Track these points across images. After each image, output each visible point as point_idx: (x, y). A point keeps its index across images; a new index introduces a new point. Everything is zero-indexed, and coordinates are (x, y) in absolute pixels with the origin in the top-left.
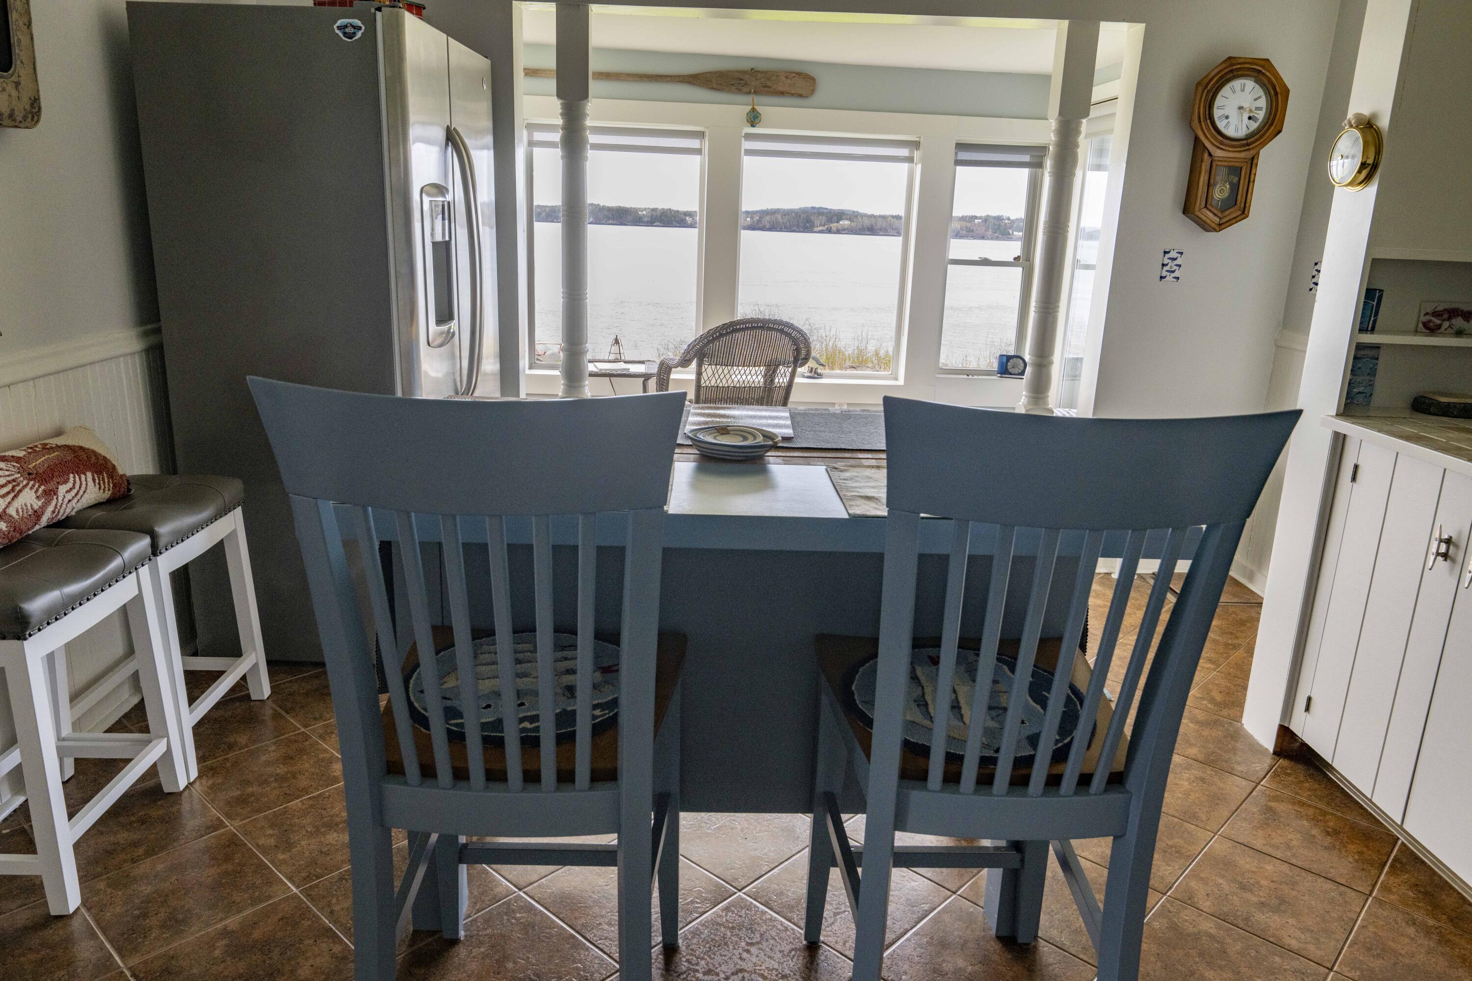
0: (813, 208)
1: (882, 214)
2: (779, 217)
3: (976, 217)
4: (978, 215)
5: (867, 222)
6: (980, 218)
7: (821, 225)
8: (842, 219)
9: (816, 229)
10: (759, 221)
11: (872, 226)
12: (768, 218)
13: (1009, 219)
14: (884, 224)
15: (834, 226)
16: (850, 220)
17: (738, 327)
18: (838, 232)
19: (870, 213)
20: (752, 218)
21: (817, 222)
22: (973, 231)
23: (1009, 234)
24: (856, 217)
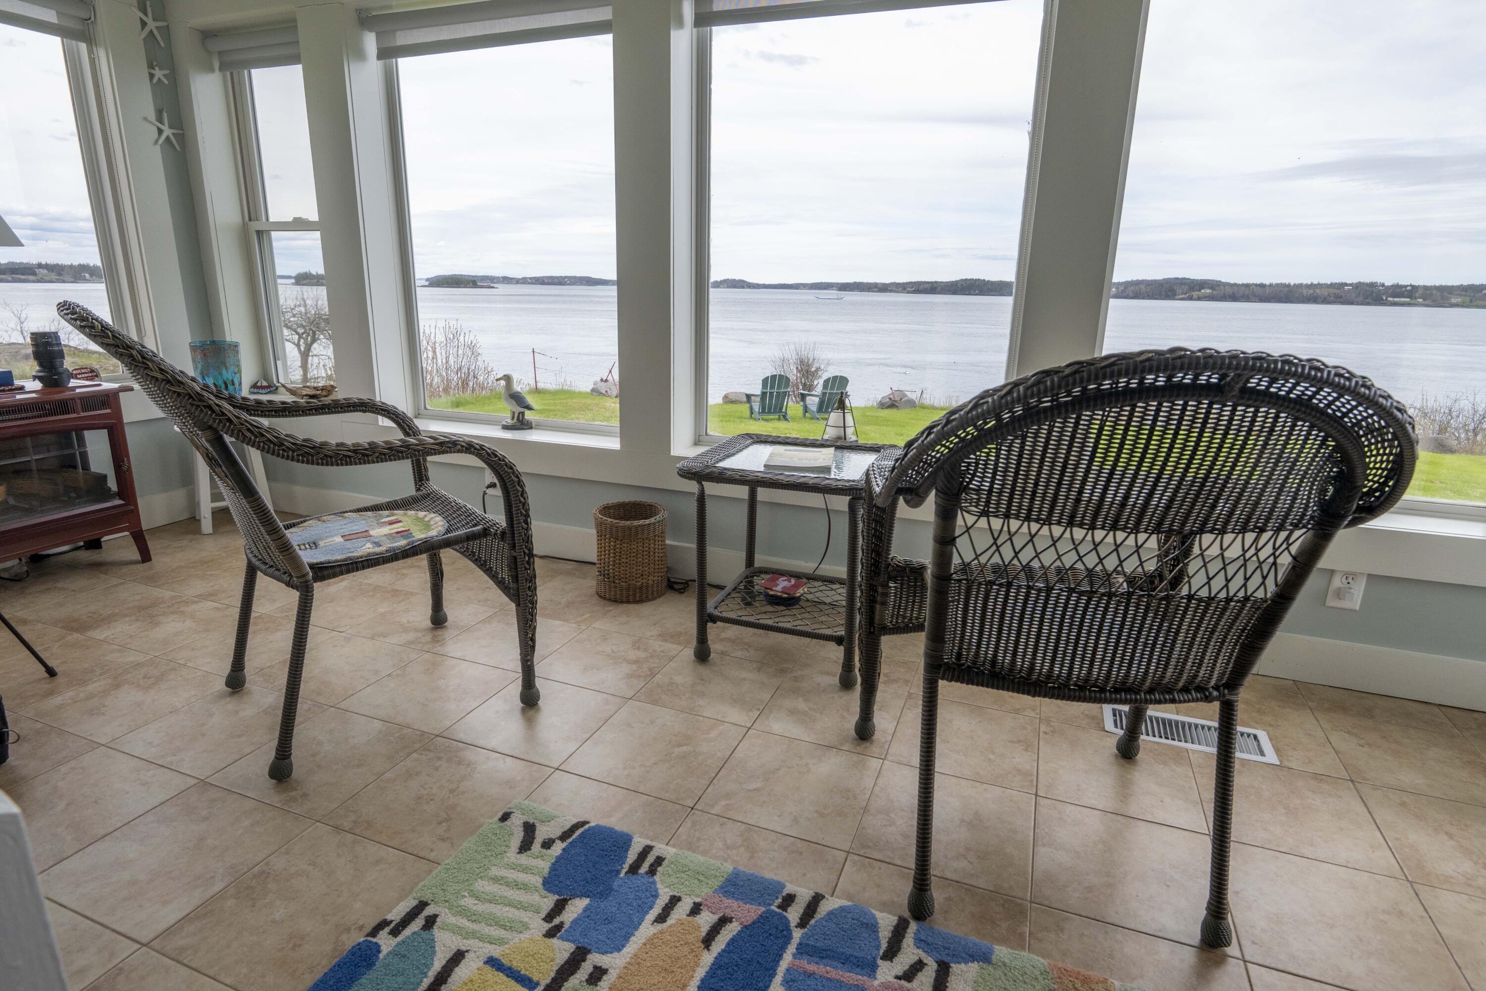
0: (1177, 279)
1: (1245, 282)
2: (1143, 287)
3: (1346, 284)
4: (1349, 282)
5: (1229, 290)
6: (1351, 285)
7: (1182, 294)
8: (1203, 288)
9: (1177, 297)
10: (1123, 291)
11: (1234, 294)
12: (1132, 288)
13: (1383, 285)
14: (1247, 292)
15: (1195, 294)
16: (1212, 288)
17: (1106, 385)
18: (1199, 299)
19: (1232, 282)
20: (1117, 288)
21: (1179, 291)
22: (1341, 297)
23: (1382, 299)
24: (1219, 286)
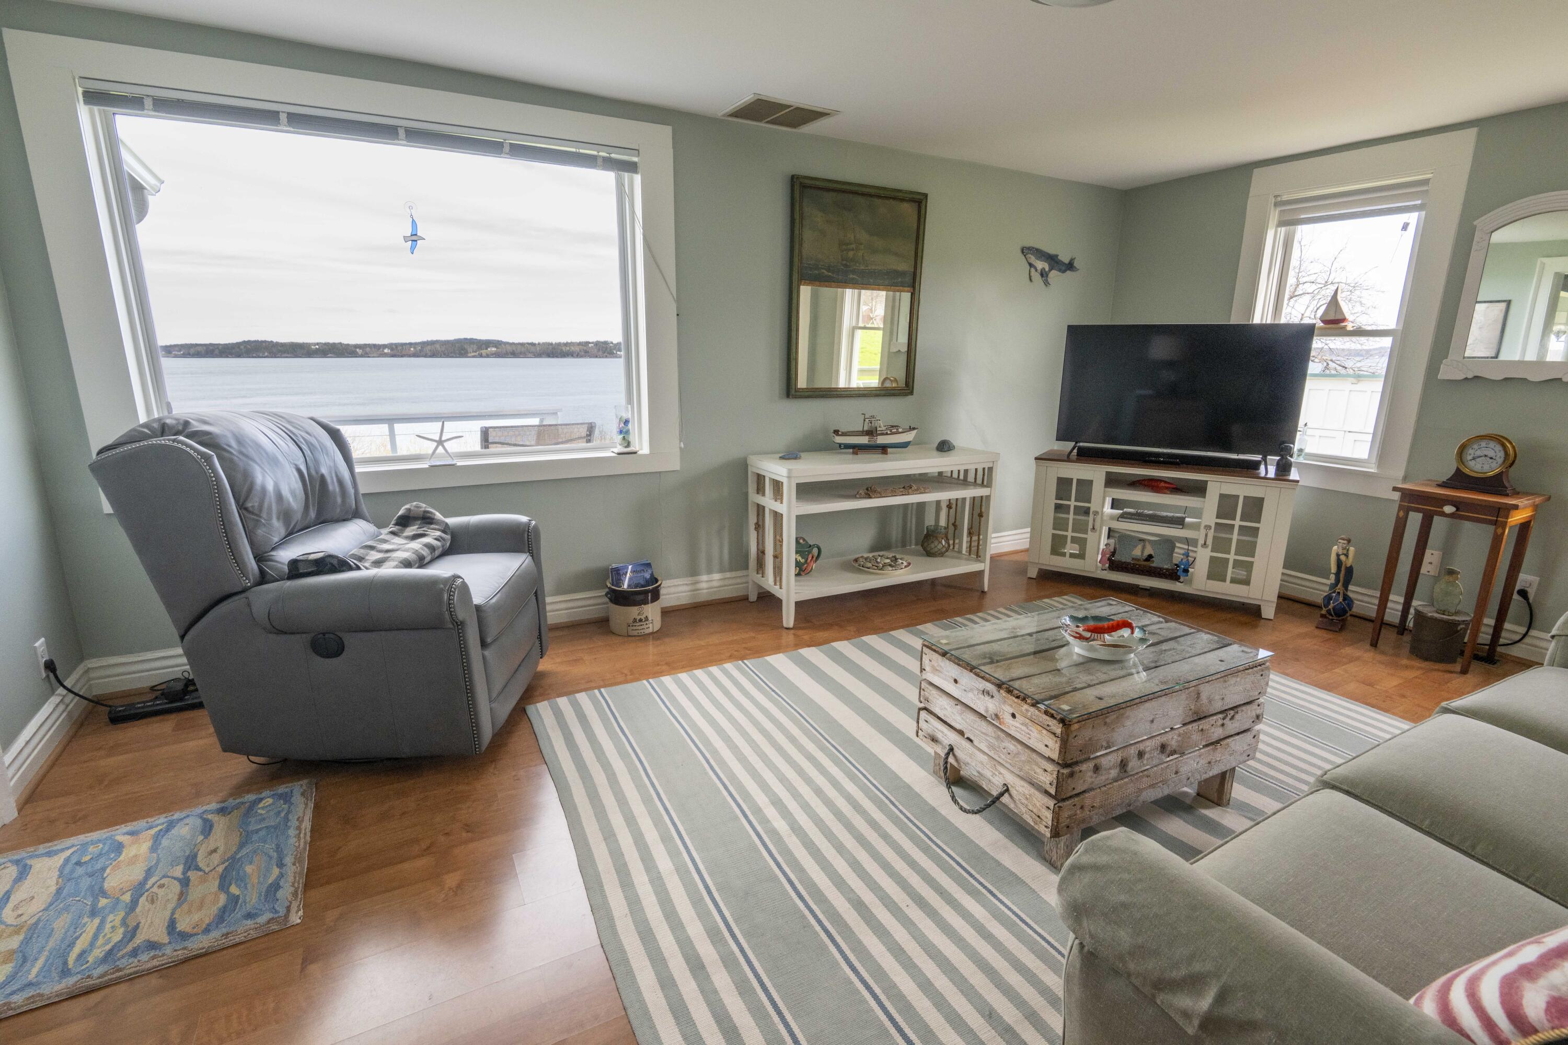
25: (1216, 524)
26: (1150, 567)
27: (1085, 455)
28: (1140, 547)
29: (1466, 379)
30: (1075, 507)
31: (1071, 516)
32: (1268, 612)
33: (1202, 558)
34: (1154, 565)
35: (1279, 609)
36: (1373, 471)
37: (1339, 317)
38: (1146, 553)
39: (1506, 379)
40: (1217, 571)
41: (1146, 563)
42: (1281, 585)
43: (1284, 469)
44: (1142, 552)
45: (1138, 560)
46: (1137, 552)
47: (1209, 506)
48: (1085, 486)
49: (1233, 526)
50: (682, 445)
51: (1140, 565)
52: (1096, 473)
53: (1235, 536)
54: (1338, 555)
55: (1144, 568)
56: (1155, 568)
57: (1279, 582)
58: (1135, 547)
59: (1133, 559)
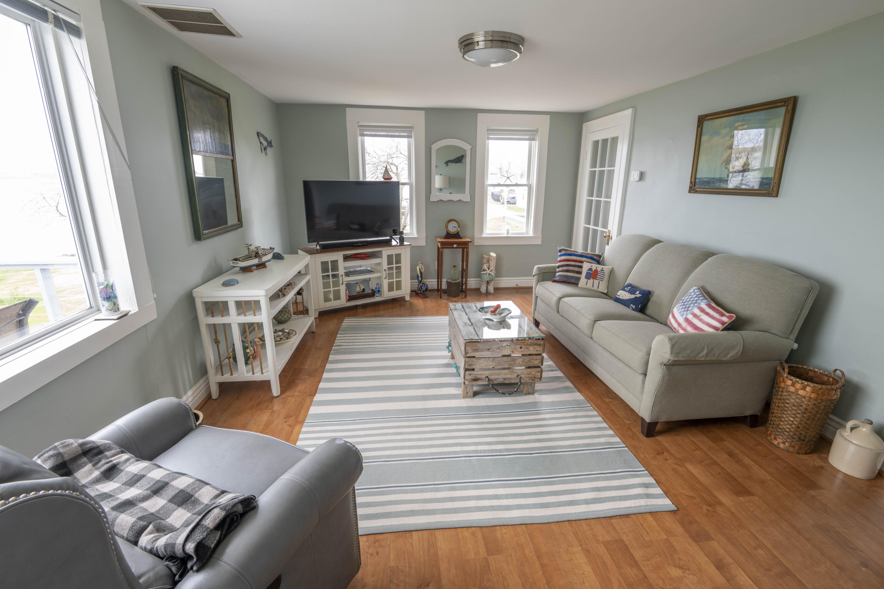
25: (388, 268)
26: (364, 294)
27: (325, 249)
28: (358, 287)
29: (438, 201)
30: (332, 275)
31: (331, 280)
32: (408, 298)
33: (385, 283)
34: (365, 293)
35: (411, 296)
36: (415, 236)
37: (389, 177)
38: (362, 289)
39: (448, 200)
40: (391, 289)
41: (363, 293)
42: (411, 287)
43: (402, 240)
44: (360, 289)
45: (359, 292)
46: (358, 289)
47: (384, 260)
48: (335, 263)
49: (393, 267)
50: (155, 296)
51: (360, 295)
52: (338, 256)
53: (394, 271)
54: (420, 270)
55: (363, 295)
56: (366, 294)
57: (410, 286)
58: (356, 287)
59: (357, 293)
